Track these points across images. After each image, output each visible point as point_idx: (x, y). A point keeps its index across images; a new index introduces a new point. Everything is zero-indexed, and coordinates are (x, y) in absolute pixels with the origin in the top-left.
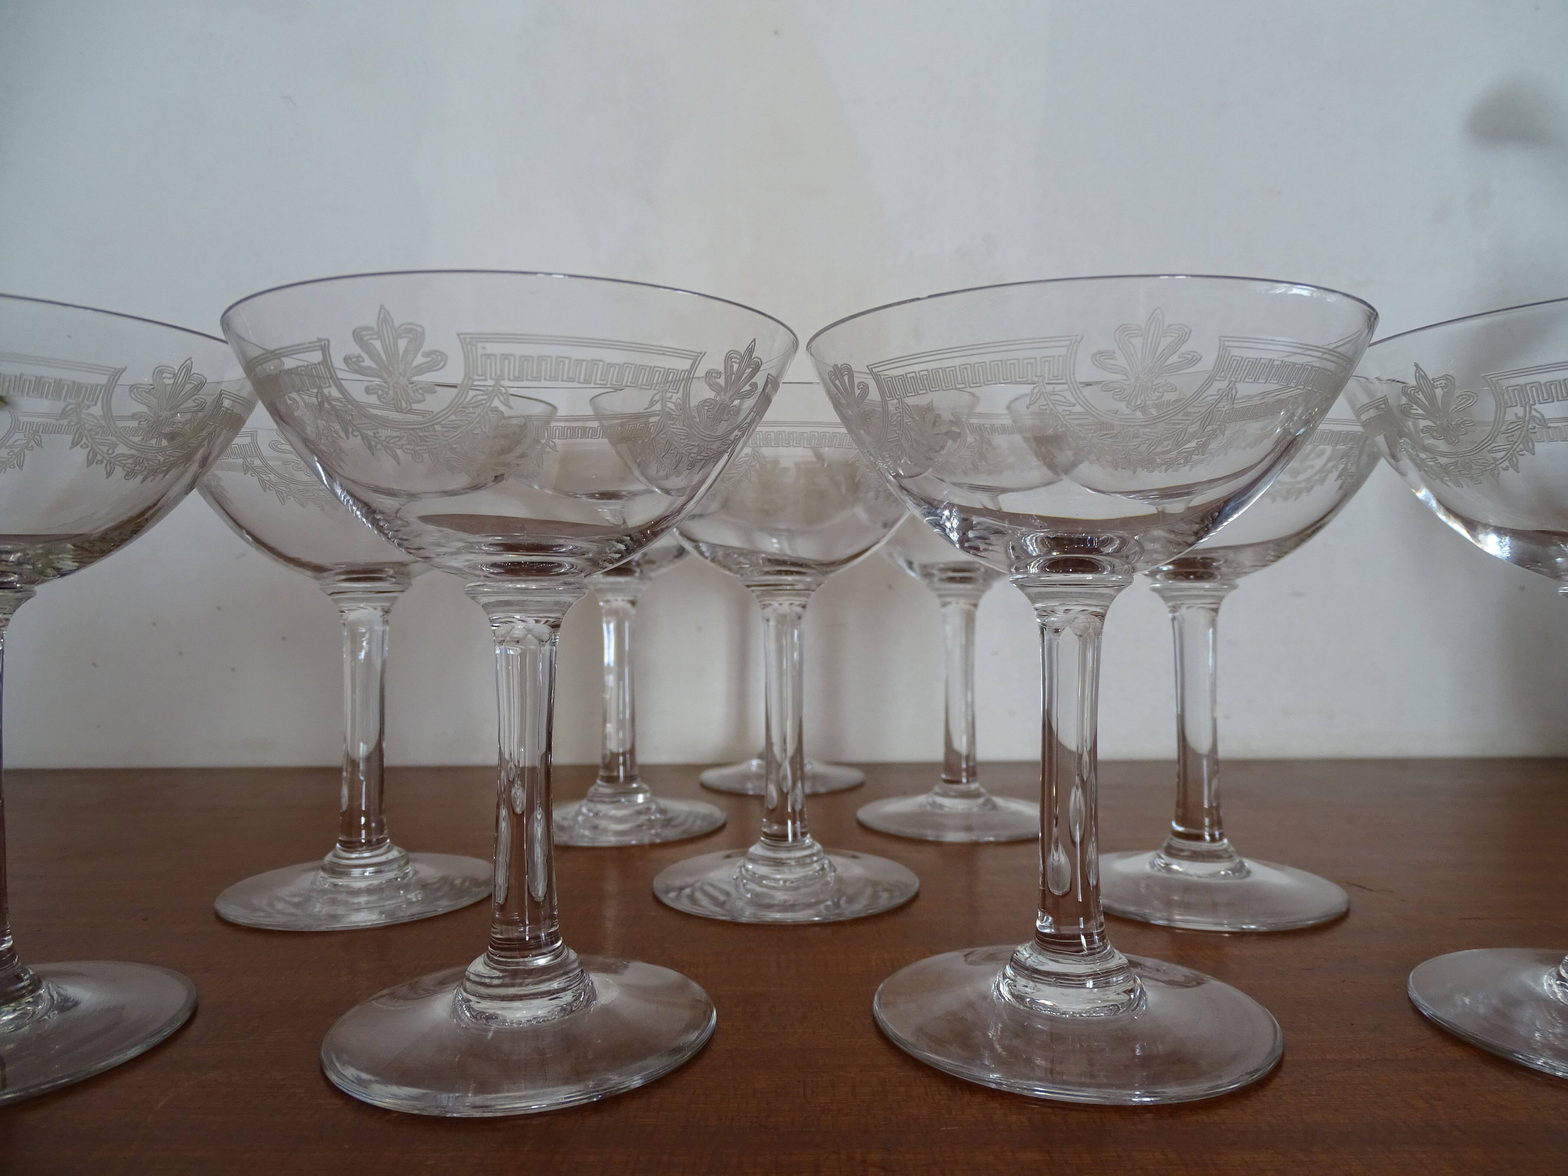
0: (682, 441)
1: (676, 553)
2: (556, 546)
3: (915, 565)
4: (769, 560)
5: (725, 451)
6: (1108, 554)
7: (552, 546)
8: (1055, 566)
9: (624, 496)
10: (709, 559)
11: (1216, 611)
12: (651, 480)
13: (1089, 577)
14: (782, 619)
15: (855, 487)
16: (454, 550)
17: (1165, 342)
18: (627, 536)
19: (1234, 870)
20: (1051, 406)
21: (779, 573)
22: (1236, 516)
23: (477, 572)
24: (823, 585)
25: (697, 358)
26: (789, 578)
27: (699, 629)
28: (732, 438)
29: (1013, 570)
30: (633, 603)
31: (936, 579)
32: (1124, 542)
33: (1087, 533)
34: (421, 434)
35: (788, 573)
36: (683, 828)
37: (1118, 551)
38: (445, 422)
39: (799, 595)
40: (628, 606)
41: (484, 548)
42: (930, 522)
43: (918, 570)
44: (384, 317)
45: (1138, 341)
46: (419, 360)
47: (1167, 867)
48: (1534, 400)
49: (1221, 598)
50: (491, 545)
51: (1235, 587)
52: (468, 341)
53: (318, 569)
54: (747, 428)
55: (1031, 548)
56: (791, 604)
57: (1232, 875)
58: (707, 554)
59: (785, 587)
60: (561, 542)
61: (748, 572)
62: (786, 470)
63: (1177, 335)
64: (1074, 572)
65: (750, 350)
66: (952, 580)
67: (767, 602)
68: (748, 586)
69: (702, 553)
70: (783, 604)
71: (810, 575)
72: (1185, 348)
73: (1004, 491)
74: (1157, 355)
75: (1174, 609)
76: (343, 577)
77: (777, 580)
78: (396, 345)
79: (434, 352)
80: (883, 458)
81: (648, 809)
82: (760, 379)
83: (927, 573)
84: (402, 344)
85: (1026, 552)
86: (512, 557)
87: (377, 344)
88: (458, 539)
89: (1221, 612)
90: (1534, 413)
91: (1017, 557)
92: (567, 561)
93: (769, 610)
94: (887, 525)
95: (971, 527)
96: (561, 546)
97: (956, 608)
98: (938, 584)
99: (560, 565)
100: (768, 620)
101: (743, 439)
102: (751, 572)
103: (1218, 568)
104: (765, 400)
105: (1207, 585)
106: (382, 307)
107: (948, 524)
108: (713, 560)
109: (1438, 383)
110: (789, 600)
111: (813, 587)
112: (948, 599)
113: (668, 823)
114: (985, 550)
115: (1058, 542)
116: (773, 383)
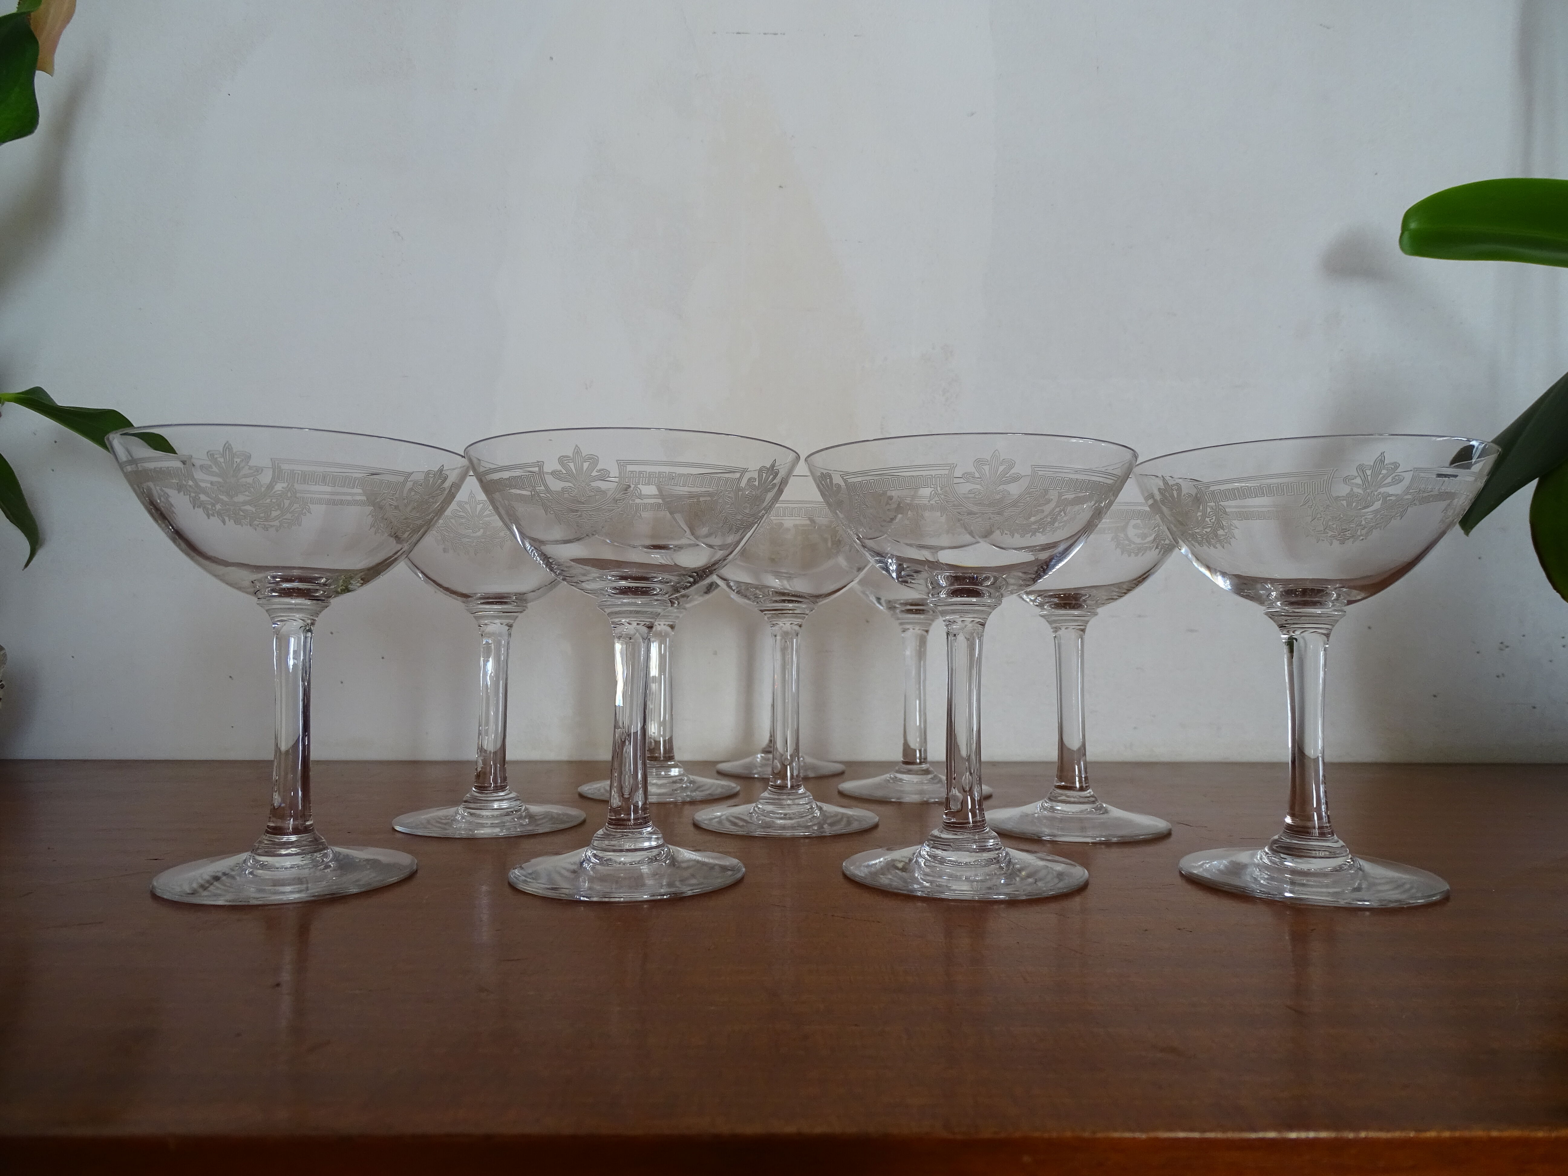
0: (733, 517)
1: (706, 590)
2: (652, 577)
3: (883, 601)
4: (776, 592)
5: (756, 522)
6: (987, 586)
7: (649, 578)
8: (955, 593)
9: (671, 548)
10: (735, 591)
11: (1083, 630)
12: (697, 538)
13: (974, 600)
14: (786, 634)
15: (838, 543)
16: (591, 578)
17: (1001, 468)
18: (695, 573)
19: (1096, 809)
20: (942, 501)
21: (784, 601)
22: (1061, 565)
23: (603, 592)
24: (814, 611)
25: (744, 471)
26: (790, 605)
27: (715, 653)
28: (760, 515)
29: (930, 596)
30: (672, 627)
31: (898, 611)
32: (996, 579)
33: (975, 573)
34: (590, 513)
35: (790, 601)
36: (708, 792)
37: (993, 584)
38: (605, 507)
39: (796, 617)
40: (669, 629)
41: (610, 578)
42: (880, 567)
43: (884, 604)
44: (577, 451)
45: (987, 468)
46: (594, 473)
47: (1052, 809)
48: (1219, 500)
49: (1087, 622)
50: (613, 576)
51: (1096, 614)
52: (622, 464)
53: (465, 596)
54: (768, 509)
55: (941, 581)
56: (791, 624)
57: (1094, 811)
58: (734, 588)
59: (788, 611)
60: (655, 575)
61: (762, 601)
62: (788, 530)
63: (1007, 465)
64: (968, 596)
65: (773, 466)
66: (910, 611)
67: (775, 623)
68: (762, 611)
69: (730, 587)
70: (786, 624)
71: (805, 603)
72: (1013, 471)
73: (943, 548)
74: (998, 474)
75: (1056, 630)
76: (483, 601)
77: (782, 606)
78: (582, 465)
79: (603, 470)
80: (850, 528)
81: (681, 780)
82: (777, 481)
83: (891, 606)
84: (586, 465)
85: (939, 584)
86: (623, 583)
87: (572, 465)
88: (595, 573)
89: (1087, 631)
90: (1220, 507)
91: (933, 588)
92: (658, 587)
93: (776, 628)
94: (860, 569)
95: (903, 569)
96: (655, 577)
97: (913, 632)
98: (900, 615)
99: (654, 589)
100: (775, 636)
101: (766, 515)
102: (764, 601)
103: (1085, 601)
104: (780, 491)
105: (1076, 612)
106: (577, 446)
107: (891, 568)
108: (738, 592)
109: (1174, 487)
110: (790, 621)
111: (807, 612)
112: (907, 626)
113: (698, 788)
114: (911, 582)
115: (957, 579)
116: (784, 482)
